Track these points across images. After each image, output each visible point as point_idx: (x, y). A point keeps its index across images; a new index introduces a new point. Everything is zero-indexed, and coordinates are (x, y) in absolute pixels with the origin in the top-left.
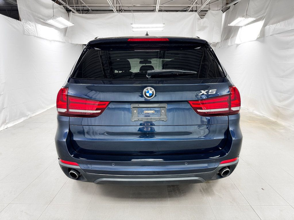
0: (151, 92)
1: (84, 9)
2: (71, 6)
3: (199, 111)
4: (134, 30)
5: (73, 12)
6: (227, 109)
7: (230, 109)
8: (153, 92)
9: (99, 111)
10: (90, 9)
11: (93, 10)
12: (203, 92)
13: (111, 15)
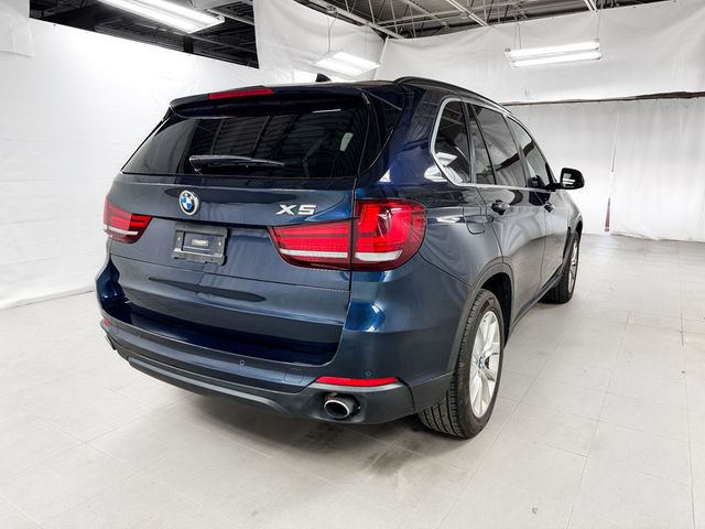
0: (189, 201)
1: (425, 26)
2: (381, 25)
3: (284, 251)
4: (517, 64)
5: (391, 37)
6: (344, 255)
7: (352, 255)
8: (193, 201)
9: (135, 233)
10: (444, 23)
11: (451, 26)
12: (286, 209)
13: (473, 32)
